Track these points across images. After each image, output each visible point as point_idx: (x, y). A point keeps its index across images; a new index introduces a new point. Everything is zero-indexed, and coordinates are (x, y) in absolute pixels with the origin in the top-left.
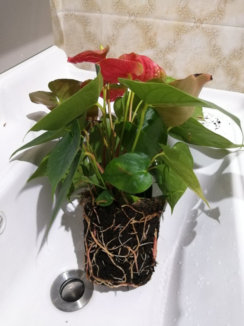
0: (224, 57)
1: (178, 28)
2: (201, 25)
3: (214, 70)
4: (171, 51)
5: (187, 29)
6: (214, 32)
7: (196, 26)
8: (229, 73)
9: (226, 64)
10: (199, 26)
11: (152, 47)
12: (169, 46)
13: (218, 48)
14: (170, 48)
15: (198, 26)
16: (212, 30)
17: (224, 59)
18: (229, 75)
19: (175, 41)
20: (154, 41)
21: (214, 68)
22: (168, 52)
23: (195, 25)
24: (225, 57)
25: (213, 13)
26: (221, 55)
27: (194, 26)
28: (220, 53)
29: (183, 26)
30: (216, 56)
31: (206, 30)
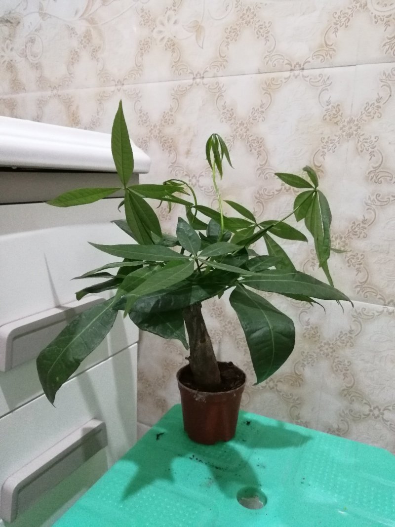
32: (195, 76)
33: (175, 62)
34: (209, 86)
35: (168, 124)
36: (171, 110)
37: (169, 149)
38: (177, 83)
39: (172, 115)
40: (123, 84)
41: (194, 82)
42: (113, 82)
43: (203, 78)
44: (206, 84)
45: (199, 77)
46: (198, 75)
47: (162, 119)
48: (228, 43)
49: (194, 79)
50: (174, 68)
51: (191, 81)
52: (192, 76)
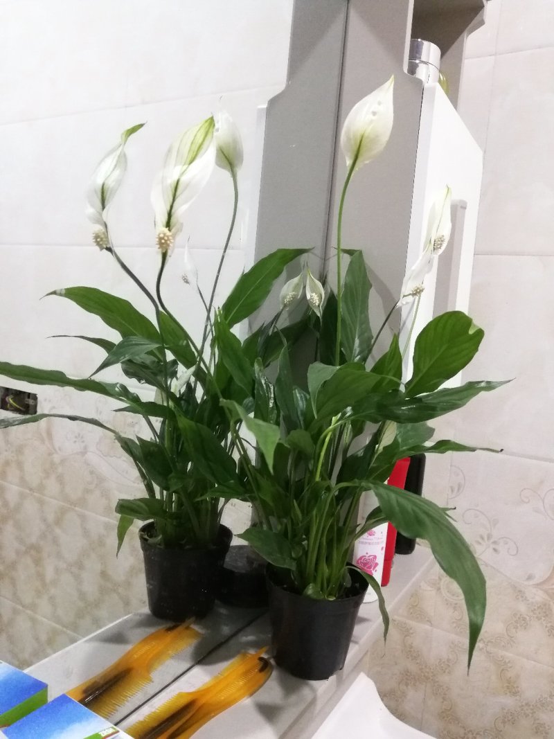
11: (512, 694)
20: (515, 686)
22: (540, 709)
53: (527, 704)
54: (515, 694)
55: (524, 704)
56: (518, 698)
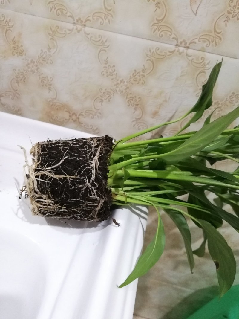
0: (121, 79)
1: (51, 29)
2: (83, 29)
3: (110, 96)
4: (47, 63)
5: (64, 32)
6: (103, 41)
7: (77, 29)
8: (131, 102)
9: (126, 89)
10: (81, 30)
11: (18, 54)
12: (42, 55)
13: (112, 66)
14: (44, 58)
15: (79, 29)
16: (99, 37)
17: (121, 82)
18: (131, 106)
19: (49, 49)
20: (20, 45)
21: (109, 93)
22: (42, 64)
23: (75, 27)
24: (123, 80)
25: (98, 12)
26: (116, 75)
27: (73, 28)
28: (115, 73)
29: (58, 27)
30: (109, 76)
31: (91, 37)
32: (179, 43)
33: (158, 20)
34: (193, 59)
35: (138, 83)
36: (144, 70)
37: (135, 106)
38: (156, 44)
39: (144, 76)
40: (85, 25)
41: (177, 49)
42: (70, 18)
43: (188, 48)
44: (190, 56)
45: (184, 46)
46: (183, 43)
47: (132, 76)
48: (228, 20)
49: (177, 45)
50: (155, 27)
51: (173, 48)
52: (175, 42)
53: (32, 62)
54: (21, 53)
55: (29, 62)
56: (24, 57)
